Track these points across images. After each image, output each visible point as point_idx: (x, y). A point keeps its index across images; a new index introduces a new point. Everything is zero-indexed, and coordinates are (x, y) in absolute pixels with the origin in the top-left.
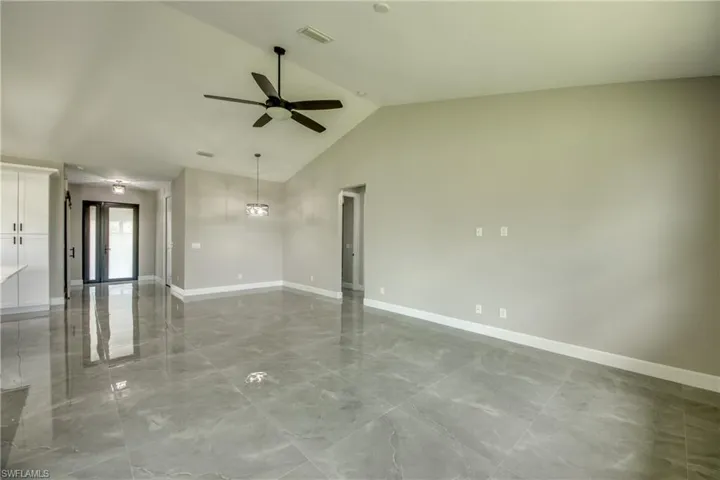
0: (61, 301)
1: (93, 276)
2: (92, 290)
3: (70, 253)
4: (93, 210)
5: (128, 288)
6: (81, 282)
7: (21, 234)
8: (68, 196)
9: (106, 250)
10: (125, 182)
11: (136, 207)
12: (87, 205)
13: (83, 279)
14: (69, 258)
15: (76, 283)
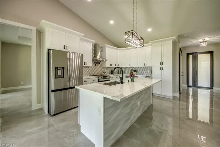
0: (177, 95)
1: (191, 84)
2: (191, 90)
3: (181, 74)
4: (191, 57)
5: (208, 92)
6: (186, 86)
7: (162, 66)
8: (180, 50)
9: (197, 73)
10: (207, 39)
11: (212, 53)
12: (188, 55)
13: (187, 84)
14: (181, 76)
15: (184, 85)
